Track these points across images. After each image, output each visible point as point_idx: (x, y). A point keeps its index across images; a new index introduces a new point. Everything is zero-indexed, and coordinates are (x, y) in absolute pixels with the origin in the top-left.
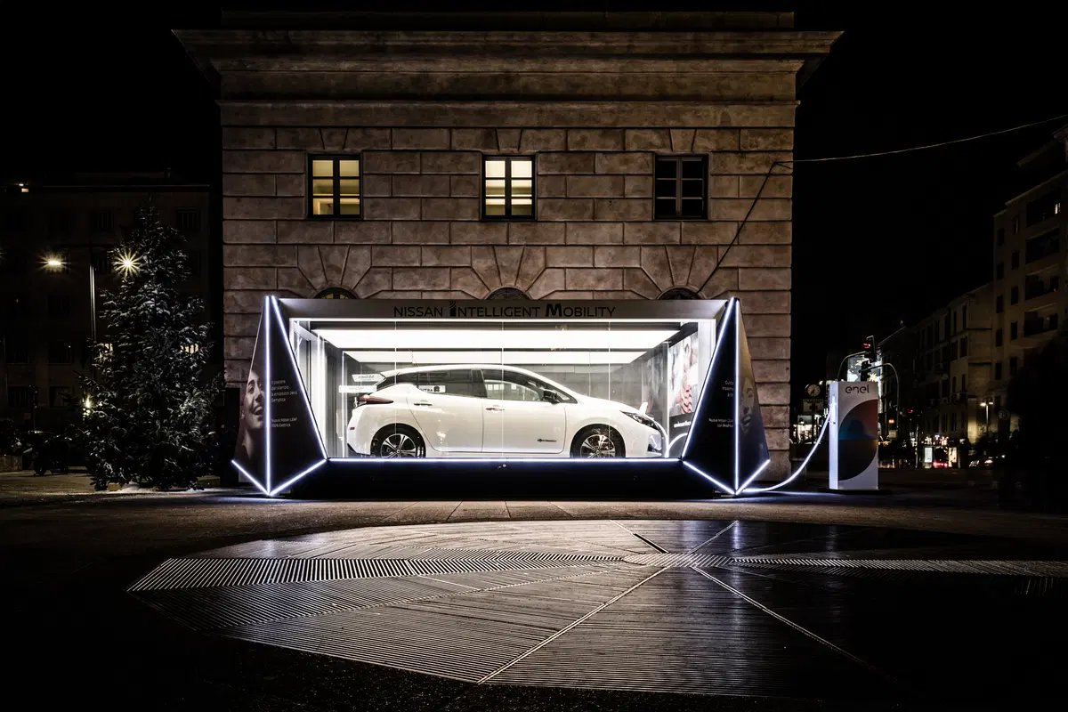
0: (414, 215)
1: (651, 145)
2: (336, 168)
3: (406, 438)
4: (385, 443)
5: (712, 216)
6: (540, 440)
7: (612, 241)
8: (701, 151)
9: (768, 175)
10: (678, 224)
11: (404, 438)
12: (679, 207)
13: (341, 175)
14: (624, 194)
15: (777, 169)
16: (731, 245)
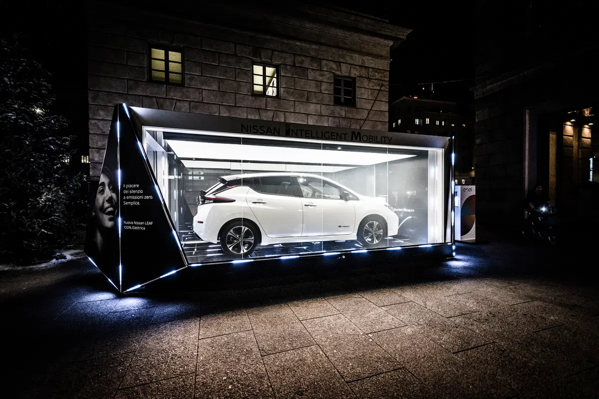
0: (215, 87)
1: (332, 68)
2: (167, 55)
3: (247, 229)
4: (229, 234)
5: (358, 105)
6: (340, 226)
7: (316, 113)
8: (353, 75)
9: (380, 90)
10: (344, 108)
11: (245, 229)
12: (342, 100)
13: (170, 60)
14: (321, 91)
15: (383, 88)
16: (366, 120)
